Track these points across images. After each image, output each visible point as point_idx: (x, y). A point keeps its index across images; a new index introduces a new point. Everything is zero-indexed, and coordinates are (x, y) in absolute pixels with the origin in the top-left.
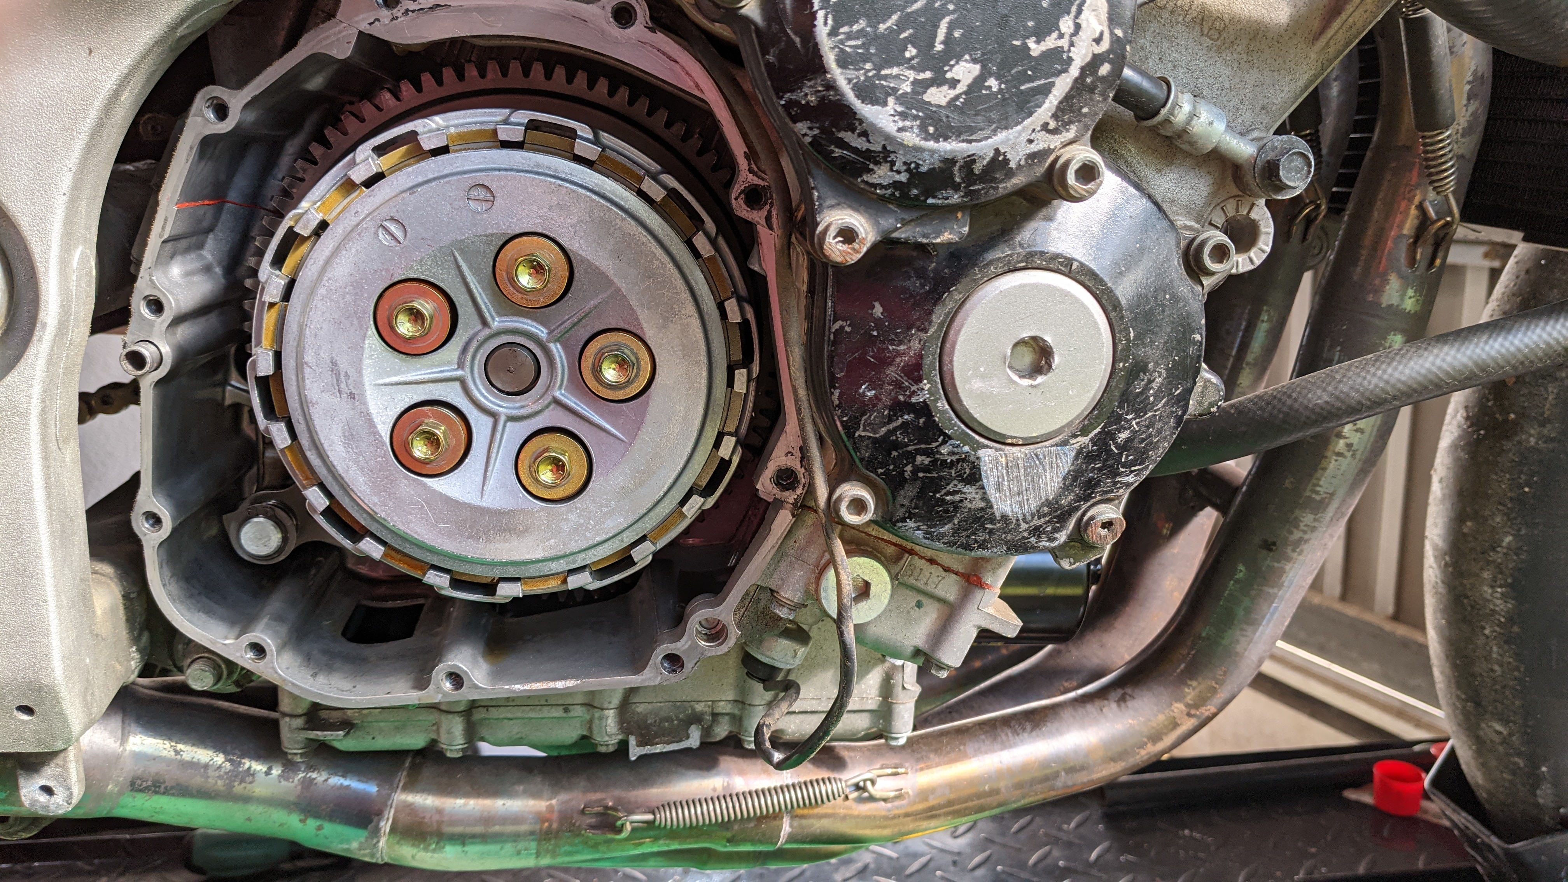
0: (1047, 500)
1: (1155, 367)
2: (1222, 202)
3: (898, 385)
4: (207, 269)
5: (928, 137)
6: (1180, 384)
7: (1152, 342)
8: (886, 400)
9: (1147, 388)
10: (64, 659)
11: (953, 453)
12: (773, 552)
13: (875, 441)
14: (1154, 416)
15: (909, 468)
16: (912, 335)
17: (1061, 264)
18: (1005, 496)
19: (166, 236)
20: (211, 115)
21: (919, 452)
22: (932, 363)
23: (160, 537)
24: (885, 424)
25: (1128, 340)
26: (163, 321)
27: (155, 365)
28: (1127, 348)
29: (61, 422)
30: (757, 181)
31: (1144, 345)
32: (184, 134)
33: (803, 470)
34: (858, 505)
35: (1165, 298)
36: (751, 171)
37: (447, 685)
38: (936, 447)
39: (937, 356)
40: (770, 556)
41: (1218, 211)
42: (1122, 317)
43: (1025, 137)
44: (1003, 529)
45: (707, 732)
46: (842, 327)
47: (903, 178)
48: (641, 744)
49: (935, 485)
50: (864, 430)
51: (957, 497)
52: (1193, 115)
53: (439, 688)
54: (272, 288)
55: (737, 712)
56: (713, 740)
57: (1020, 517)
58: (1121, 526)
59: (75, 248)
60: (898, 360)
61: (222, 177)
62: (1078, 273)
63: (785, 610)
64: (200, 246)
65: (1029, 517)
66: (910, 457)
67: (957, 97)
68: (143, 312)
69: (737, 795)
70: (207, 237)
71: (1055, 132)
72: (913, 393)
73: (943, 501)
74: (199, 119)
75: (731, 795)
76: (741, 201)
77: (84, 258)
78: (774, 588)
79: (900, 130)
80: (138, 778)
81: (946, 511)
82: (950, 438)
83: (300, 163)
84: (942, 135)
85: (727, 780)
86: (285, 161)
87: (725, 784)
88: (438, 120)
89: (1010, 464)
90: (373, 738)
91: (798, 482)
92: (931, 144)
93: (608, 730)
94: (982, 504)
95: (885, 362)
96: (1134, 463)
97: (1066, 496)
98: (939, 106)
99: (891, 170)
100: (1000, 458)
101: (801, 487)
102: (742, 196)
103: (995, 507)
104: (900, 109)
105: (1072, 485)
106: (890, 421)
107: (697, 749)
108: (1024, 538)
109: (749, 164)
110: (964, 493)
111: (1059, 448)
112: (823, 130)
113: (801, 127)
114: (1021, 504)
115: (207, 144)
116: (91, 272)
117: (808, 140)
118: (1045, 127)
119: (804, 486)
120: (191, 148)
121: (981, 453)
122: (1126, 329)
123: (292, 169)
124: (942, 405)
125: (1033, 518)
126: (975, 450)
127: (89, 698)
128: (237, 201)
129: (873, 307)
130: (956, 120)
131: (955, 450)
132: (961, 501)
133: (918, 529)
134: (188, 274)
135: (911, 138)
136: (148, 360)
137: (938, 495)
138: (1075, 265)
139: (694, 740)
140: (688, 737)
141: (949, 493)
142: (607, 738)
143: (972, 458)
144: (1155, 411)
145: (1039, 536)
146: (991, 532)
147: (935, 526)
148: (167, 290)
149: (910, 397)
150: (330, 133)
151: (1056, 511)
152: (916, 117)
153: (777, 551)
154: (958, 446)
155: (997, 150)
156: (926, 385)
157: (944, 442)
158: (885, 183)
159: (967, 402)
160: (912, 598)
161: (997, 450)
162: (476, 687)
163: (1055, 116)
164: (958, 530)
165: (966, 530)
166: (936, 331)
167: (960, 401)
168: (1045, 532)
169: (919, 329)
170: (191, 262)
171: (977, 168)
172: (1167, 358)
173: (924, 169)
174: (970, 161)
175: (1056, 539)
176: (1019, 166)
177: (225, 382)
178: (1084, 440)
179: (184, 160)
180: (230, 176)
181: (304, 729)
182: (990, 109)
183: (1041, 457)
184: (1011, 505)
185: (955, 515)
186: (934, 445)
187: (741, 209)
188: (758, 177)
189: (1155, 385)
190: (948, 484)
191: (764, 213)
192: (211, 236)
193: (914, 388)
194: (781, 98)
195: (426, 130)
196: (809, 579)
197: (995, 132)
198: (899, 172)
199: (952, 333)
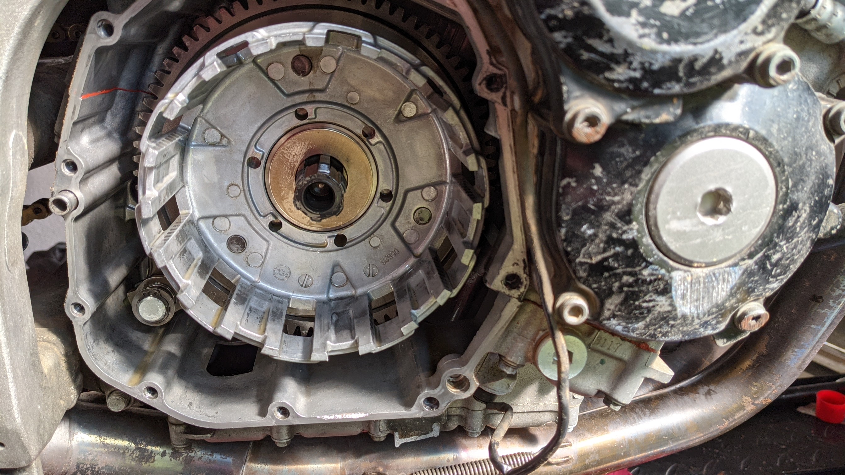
0: (716, 304)
1: (803, 206)
2: (837, 76)
3: (613, 226)
4: (109, 135)
5: (662, 41)
6: (817, 216)
7: (803, 188)
8: (602, 236)
9: (796, 221)
10: (21, 411)
11: (652, 275)
12: (503, 329)
13: (591, 265)
14: (798, 241)
15: (617, 285)
16: (625, 189)
17: (741, 133)
18: (687, 302)
19: (75, 118)
20: (102, 33)
21: (625, 273)
22: (641, 209)
23: (84, 319)
24: (600, 253)
25: (788, 188)
26: (77, 177)
27: (74, 207)
28: (786, 194)
29: (9, 252)
30: (496, 71)
31: (798, 191)
32: (84, 46)
33: (525, 276)
34: (576, 311)
35: (812, 154)
36: (491, 63)
37: (279, 415)
38: (640, 270)
39: (644, 205)
40: (500, 334)
41: (835, 84)
42: (784, 171)
43: (737, 40)
44: (682, 324)
45: (444, 426)
46: (569, 184)
47: (637, 74)
48: (402, 436)
49: (635, 296)
50: (584, 257)
51: (651, 304)
52: (834, 14)
53: (273, 417)
54: (149, 157)
55: (463, 414)
56: (448, 430)
57: (695, 315)
58: (766, 318)
59: (10, 132)
60: (613, 207)
61: (114, 73)
62: (753, 139)
63: (510, 369)
64: (102, 121)
65: (701, 316)
66: (618, 277)
67: (687, 9)
68: (63, 171)
69: (463, 465)
70: (106, 113)
71: (762, 33)
72: (624, 232)
73: (640, 307)
74: (93, 36)
75: (459, 465)
76: (483, 86)
77: (17, 139)
78: (502, 354)
79: (642, 36)
80: (81, 463)
81: (642, 313)
82: (651, 264)
83: (166, 61)
84: (674, 39)
85: (456, 454)
86: (157, 60)
87: (455, 457)
88: (261, 33)
89: (694, 281)
90: (230, 436)
91: (521, 283)
92: (664, 47)
93: (381, 428)
94: (669, 308)
95: (602, 208)
96: (779, 275)
97: (730, 301)
98: (673, 17)
99: (629, 68)
100: (687, 277)
101: (523, 287)
102: (484, 82)
103: (678, 310)
104: (641, 19)
105: (736, 293)
106: (605, 251)
107: (438, 437)
108: (696, 329)
109: (490, 59)
110: (657, 301)
111: (731, 268)
112: (576, 38)
113: (558, 36)
114: (697, 308)
115: (100, 52)
116: (24, 147)
117: (562, 46)
118: (755, 31)
119: (525, 287)
120: (89, 57)
121: (674, 274)
122: (787, 180)
123: (162, 65)
124: (647, 240)
125: (704, 315)
126: (669, 272)
127: (41, 431)
128: (126, 88)
129: (594, 168)
130: (685, 26)
131: (655, 272)
132: (654, 306)
133: (619, 324)
134: (95, 141)
135: (649, 43)
136: (68, 205)
137: (637, 303)
138: (752, 134)
139: (436, 432)
140: (432, 431)
141: (645, 301)
142: (380, 434)
143: (666, 278)
144: (799, 237)
145: (706, 327)
146: (672, 326)
147: (632, 323)
148: (79, 156)
149: (621, 235)
150: (187, 41)
151: (721, 310)
152: (653, 26)
153: (506, 330)
154: (656, 270)
155: (716, 52)
156: (635, 225)
157: (646, 267)
158: (622, 78)
159: (666, 238)
160: (598, 358)
161: (685, 271)
162: (298, 417)
163: (764, 22)
164: (649, 325)
165: (655, 325)
166: (645, 186)
167: (660, 237)
168: (710, 325)
169: (631, 185)
170: (97, 131)
171: (698, 65)
172: (811, 198)
173: (656, 67)
174: (694, 60)
175: (716, 328)
176: (730, 63)
177: (125, 205)
178: (750, 262)
179: (85, 64)
180: (120, 72)
181: (185, 433)
182: (712, 18)
183: (717, 275)
184: (690, 308)
185: (648, 316)
186: (638, 269)
187: (481, 90)
188: (498, 68)
189: (801, 220)
190: (645, 295)
191: (500, 94)
192: (109, 113)
193: (625, 228)
194: (541, 13)
195: (254, 40)
196: (528, 349)
197: (716, 36)
198: (635, 70)
199: (656, 187)
